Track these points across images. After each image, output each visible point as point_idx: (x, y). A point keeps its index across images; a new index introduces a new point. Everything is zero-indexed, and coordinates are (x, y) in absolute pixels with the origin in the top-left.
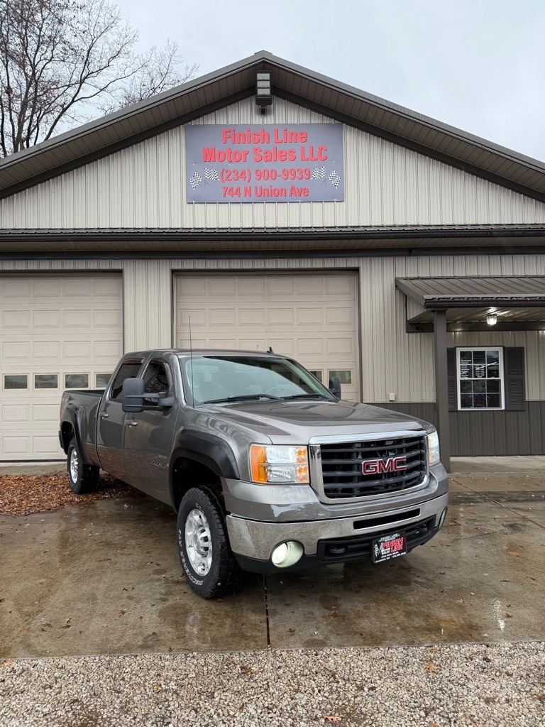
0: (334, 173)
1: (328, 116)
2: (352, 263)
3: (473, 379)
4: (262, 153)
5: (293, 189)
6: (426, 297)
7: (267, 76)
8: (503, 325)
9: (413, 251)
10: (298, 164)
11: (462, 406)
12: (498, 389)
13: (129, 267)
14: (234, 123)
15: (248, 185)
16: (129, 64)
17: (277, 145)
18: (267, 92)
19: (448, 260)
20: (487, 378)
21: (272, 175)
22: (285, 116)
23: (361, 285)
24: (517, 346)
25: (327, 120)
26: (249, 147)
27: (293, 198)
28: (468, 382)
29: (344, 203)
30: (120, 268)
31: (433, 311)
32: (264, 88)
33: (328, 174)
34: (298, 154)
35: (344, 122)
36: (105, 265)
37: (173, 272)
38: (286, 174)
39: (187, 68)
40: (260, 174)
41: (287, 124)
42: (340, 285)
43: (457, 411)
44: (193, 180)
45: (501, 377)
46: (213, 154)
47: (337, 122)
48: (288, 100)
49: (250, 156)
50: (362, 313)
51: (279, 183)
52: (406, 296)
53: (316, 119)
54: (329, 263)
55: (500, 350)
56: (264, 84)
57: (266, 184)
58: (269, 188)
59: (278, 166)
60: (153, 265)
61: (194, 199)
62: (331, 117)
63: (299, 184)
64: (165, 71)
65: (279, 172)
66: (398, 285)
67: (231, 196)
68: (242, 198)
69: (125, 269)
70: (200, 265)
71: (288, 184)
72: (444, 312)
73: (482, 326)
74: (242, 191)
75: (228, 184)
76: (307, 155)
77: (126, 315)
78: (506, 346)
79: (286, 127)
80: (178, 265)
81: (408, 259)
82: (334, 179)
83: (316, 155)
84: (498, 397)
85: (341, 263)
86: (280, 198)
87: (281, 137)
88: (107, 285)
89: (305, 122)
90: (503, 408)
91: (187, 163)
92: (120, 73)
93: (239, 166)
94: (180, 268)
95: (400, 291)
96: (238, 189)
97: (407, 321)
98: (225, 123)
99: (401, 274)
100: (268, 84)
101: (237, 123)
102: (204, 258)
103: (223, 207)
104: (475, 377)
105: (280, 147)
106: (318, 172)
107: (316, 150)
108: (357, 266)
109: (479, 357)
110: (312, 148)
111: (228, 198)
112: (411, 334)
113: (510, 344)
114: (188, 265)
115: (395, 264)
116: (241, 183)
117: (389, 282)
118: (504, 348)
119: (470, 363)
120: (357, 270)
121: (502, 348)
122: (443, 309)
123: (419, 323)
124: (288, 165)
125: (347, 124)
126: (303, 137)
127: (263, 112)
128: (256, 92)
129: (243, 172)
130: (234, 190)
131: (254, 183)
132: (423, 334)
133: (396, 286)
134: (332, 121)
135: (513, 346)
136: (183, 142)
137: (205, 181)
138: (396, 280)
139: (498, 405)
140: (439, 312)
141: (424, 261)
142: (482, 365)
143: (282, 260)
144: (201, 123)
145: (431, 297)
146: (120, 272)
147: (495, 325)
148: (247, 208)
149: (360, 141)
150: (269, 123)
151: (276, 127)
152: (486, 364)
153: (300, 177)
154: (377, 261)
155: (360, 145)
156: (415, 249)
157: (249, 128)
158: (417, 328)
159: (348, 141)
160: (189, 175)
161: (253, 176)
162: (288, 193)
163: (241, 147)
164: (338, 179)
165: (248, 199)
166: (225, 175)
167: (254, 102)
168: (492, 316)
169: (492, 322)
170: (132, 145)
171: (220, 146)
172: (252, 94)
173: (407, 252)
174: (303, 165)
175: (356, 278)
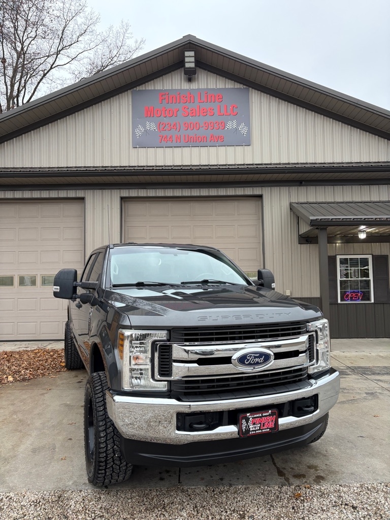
0: (243, 125)
1: (238, 82)
2: (257, 191)
3: (349, 279)
4: (189, 110)
5: (212, 136)
6: (312, 218)
7: (192, 53)
8: (371, 238)
9: (303, 183)
10: (216, 118)
11: (341, 300)
12: (368, 287)
13: (89, 195)
14: (168, 89)
15: (178, 134)
16: (93, 40)
17: (201, 104)
18: (193, 65)
19: (329, 189)
20: (360, 279)
21: (196, 126)
22: (207, 82)
23: (264, 208)
24: (383, 254)
25: (238, 86)
26: (180, 106)
27: (212, 143)
28: (346, 282)
29: (251, 147)
30: (83, 196)
31: (317, 228)
32: (190, 62)
33: (238, 125)
34: (216, 111)
35: (250, 87)
36: (72, 194)
37: (122, 198)
38: (207, 125)
39: (136, 42)
40: (188, 126)
41: (207, 89)
42: (248, 208)
43: (338, 304)
44: (137, 130)
45: (371, 278)
46: (152, 112)
47: (245, 87)
48: (208, 71)
49: (180, 113)
50: (265, 229)
51: (202, 132)
52: (298, 217)
53: (230, 85)
54: (240, 191)
56: (190, 59)
57: (191, 133)
58: (194, 136)
59: (201, 120)
60: (107, 193)
61: (138, 144)
62: (241, 83)
63: (217, 133)
64: (120, 44)
65: (202, 124)
66: (292, 208)
67: (165, 142)
68: (174, 144)
69: (86, 197)
70: (142, 193)
71: (208, 133)
72: (326, 229)
73: (355, 239)
74: (174, 138)
75: (164, 133)
76: (223, 111)
77: (86, 232)
78: (374, 254)
79: (207, 91)
80: (125, 193)
81: (300, 188)
82: (243, 129)
83: (229, 111)
84: (369, 292)
85: (249, 191)
86: (202, 143)
87: (203, 99)
88: (73, 208)
89: (221, 87)
90: (373, 301)
91: (133, 118)
92: (86, 46)
93: (172, 120)
94: (127, 195)
95: (294, 213)
96: (171, 137)
97: (299, 235)
98: (162, 89)
99: (294, 200)
100: (193, 59)
101: (170, 88)
102: (146, 188)
103: (160, 150)
104: (351, 277)
105: (203, 106)
106: (231, 125)
107: (229, 108)
108: (260, 193)
109: (354, 263)
110: (226, 107)
111: (164, 144)
112: (302, 245)
113: (377, 252)
114: (133, 193)
115: (289, 192)
116: (174, 133)
117: (285, 204)
118: (373, 256)
119: (347, 267)
120: (260, 197)
121: (371, 256)
122: (325, 227)
123: (308, 237)
124: (208, 119)
125: (253, 88)
126: (220, 98)
127: (190, 80)
128: (185, 66)
129: (175, 125)
130: (168, 138)
131: (183, 132)
132: (311, 245)
133: (291, 209)
134: (242, 86)
135: (380, 254)
136: (130, 103)
137: (146, 131)
138: (291, 204)
139: (369, 299)
140: (321, 229)
141: (312, 189)
142: (357, 268)
143: (204, 189)
144: (144, 89)
145: (315, 218)
146: (83, 199)
147: (367, 236)
148: (177, 151)
149: (262, 101)
150: (194, 88)
151: (199, 91)
152: (359, 268)
153: (217, 128)
154: (276, 190)
155: (262, 104)
156: (304, 181)
157: (179, 92)
158: (307, 241)
159: (253, 101)
160: (135, 127)
161: (182, 126)
162: (208, 139)
163: (173, 106)
164: (246, 129)
165: (178, 144)
166: (161, 126)
167: (183, 72)
168: (362, 232)
169: (363, 236)
170: (92, 105)
171: (157, 106)
172: (181, 67)
173: (298, 183)
174: (220, 119)
175: (260, 203)
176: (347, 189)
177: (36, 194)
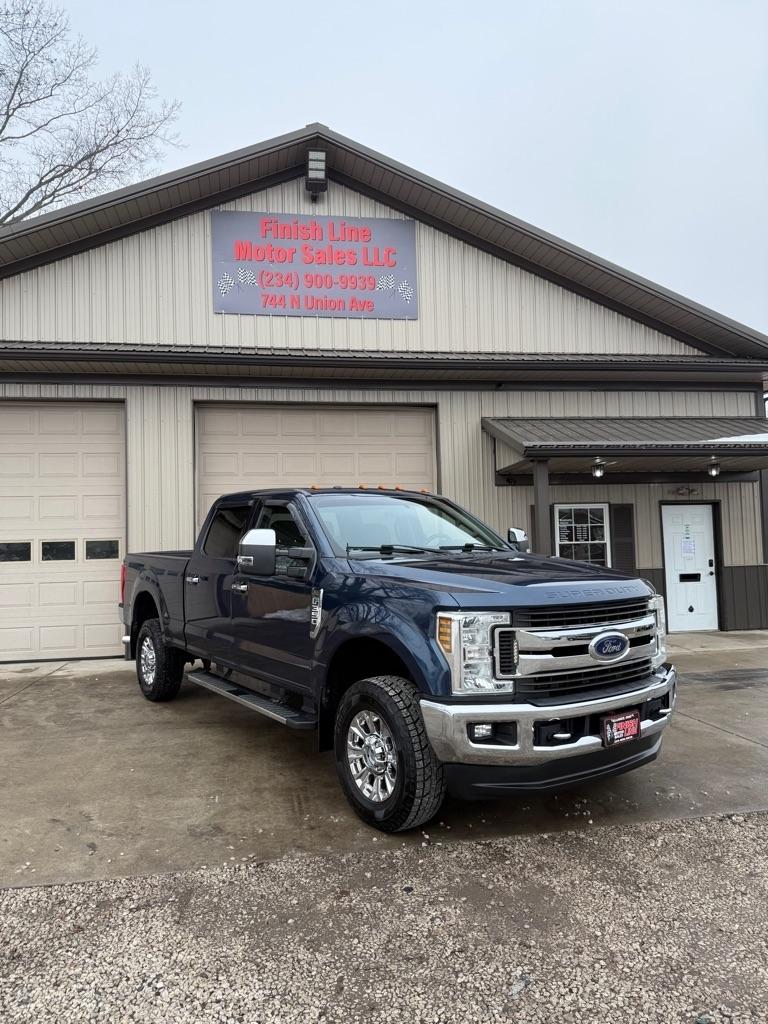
0: (404, 284)
1: (397, 209)
2: (428, 397)
3: (574, 542)
4: (313, 253)
5: (353, 301)
6: (526, 444)
7: (322, 155)
8: (609, 477)
9: (502, 385)
10: (360, 270)
12: (603, 555)
13: (133, 395)
14: (276, 212)
15: (295, 293)
16: (80, 94)
17: (333, 243)
18: (321, 175)
19: (543, 396)
20: (590, 542)
21: (326, 281)
22: (342, 206)
23: (441, 426)
24: (625, 502)
25: (396, 215)
26: (298, 244)
27: (354, 312)
28: (569, 547)
29: (418, 322)
30: (122, 397)
31: (532, 461)
32: (317, 170)
33: (397, 284)
34: (359, 257)
35: (417, 219)
36: (100, 392)
37: (195, 403)
38: (346, 282)
39: (164, 106)
40: (311, 280)
41: (345, 217)
42: (414, 423)
44: (221, 283)
45: (607, 540)
46: (249, 250)
47: (408, 218)
48: (347, 186)
49: (298, 256)
51: (336, 293)
52: (494, 439)
53: (382, 213)
54: (401, 397)
55: (605, 508)
56: (317, 165)
57: (319, 293)
58: (323, 299)
59: (335, 271)
60: (167, 392)
61: (223, 308)
62: (401, 211)
63: (361, 295)
64: (133, 107)
65: (336, 279)
66: (485, 426)
67: (273, 306)
68: (289, 310)
69: (128, 398)
70: (233, 394)
71: (346, 295)
72: (546, 461)
74: (288, 301)
75: (273, 291)
76: (371, 258)
77: (129, 460)
78: (612, 502)
79: (344, 221)
80: (202, 394)
81: (496, 393)
82: (405, 290)
83: (382, 259)
85: (415, 397)
86: (337, 312)
87: (338, 234)
88: (102, 419)
89: (368, 216)
91: (213, 260)
92: (67, 106)
93: (284, 269)
94: (205, 398)
95: (487, 433)
96: (282, 299)
97: (496, 471)
98: (265, 211)
99: (487, 413)
100: (322, 165)
101: (280, 212)
102: (239, 387)
103: (263, 321)
104: (577, 540)
105: (337, 246)
106: (386, 282)
107: (383, 252)
108: (434, 401)
109: (581, 516)
110: (377, 251)
111: (270, 309)
112: (501, 488)
113: (616, 500)
114: (216, 394)
115: (480, 401)
116: (286, 291)
117: (474, 421)
118: (610, 505)
119: (570, 523)
120: (434, 407)
121: (607, 505)
122: (545, 459)
123: (512, 474)
124: (347, 270)
125: (421, 221)
126: (366, 235)
127: (314, 199)
128: (306, 174)
129: (289, 277)
130: (278, 300)
131: (303, 291)
132: (514, 487)
133: (483, 428)
134: (402, 217)
135: (620, 502)
136: (209, 232)
137: (238, 285)
138: (483, 421)
140: (539, 462)
141: (515, 396)
142: (585, 525)
143: (341, 391)
144: (233, 209)
145: (531, 444)
146: (122, 402)
147: (601, 477)
148: (294, 323)
149: (437, 244)
150: (322, 214)
151: (331, 221)
152: (589, 525)
153: (363, 286)
154: (459, 397)
155: (437, 249)
156: (504, 381)
157: (296, 218)
158: (508, 481)
159: (422, 243)
160: (217, 276)
161: (302, 281)
162: (348, 305)
163: (286, 244)
164: (410, 291)
165: (295, 311)
166: (265, 278)
167: (302, 185)
168: (598, 467)
169: (598, 474)
170: (137, 232)
171: (257, 240)
172: (300, 176)
173: (494, 387)
174: (367, 271)
175: (433, 416)
176: (571, 396)
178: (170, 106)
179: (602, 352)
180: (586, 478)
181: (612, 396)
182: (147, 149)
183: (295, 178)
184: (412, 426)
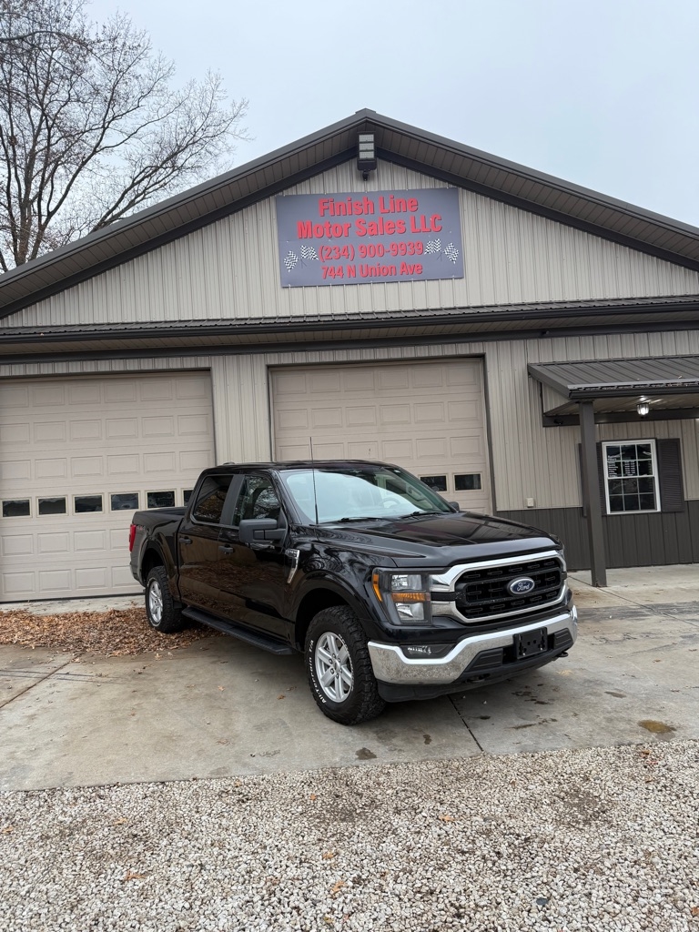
0: (451, 246)
1: (441, 179)
2: (476, 348)
3: (623, 477)
4: (366, 226)
5: (404, 266)
6: (571, 387)
7: (371, 137)
8: (656, 414)
9: (548, 333)
10: (409, 237)
11: (612, 510)
12: (652, 489)
13: (217, 363)
14: (332, 192)
15: (352, 264)
16: (162, 103)
17: (384, 216)
18: (371, 155)
19: (587, 341)
20: (638, 476)
21: (379, 251)
22: (393, 181)
24: (671, 437)
25: (440, 185)
26: (351, 220)
27: (405, 276)
28: (618, 481)
29: (464, 280)
30: (207, 366)
31: (577, 403)
32: (367, 151)
33: (444, 246)
34: (408, 226)
35: (459, 186)
36: (190, 363)
37: (269, 367)
38: (396, 249)
39: (234, 105)
40: (365, 251)
41: (393, 191)
42: (463, 373)
43: (607, 516)
44: (287, 260)
45: (655, 474)
46: (310, 229)
47: (451, 186)
48: (394, 163)
49: (352, 231)
51: (387, 260)
52: (541, 384)
53: (428, 183)
54: (450, 350)
55: (652, 443)
56: (367, 146)
57: (372, 262)
58: (376, 266)
59: (386, 240)
60: (245, 359)
61: (290, 282)
62: (445, 181)
63: (411, 260)
64: (207, 109)
65: (387, 247)
66: (531, 371)
67: (333, 277)
68: (346, 279)
69: (213, 367)
70: (300, 358)
71: (397, 261)
72: (592, 402)
74: (345, 271)
75: (329, 264)
76: (419, 226)
77: (216, 421)
78: (658, 438)
79: (392, 194)
80: (274, 359)
81: (541, 340)
82: (451, 252)
83: (429, 226)
84: (652, 497)
85: (464, 349)
86: (389, 278)
87: (388, 206)
88: (191, 386)
89: (414, 188)
90: (659, 509)
91: (279, 240)
92: (152, 114)
93: (340, 243)
94: (277, 362)
95: (534, 379)
96: (340, 270)
97: (543, 414)
98: (322, 192)
99: (533, 360)
100: (371, 146)
101: (336, 192)
102: (305, 351)
103: (324, 291)
104: (625, 475)
105: (388, 218)
106: (433, 247)
107: (429, 220)
108: (482, 352)
109: (629, 452)
110: (424, 218)
111: (330, 279)
112: (548, 429)
113: (663, 435)
114: (286, 358)
115: (526, 348)
116: (344, 262)
117: (520, 367)
118: (657, 441)
119: (618, 459)
120: (482, 357)
121: (654, 440)
122: (590, 400)
123: (557, 416)
124: (397, 238)
125: (464, 188)
126: (414, 205)
127: (365, 178)
128: (358, 155)
129: (346, 249)
130: (336, 271)
131: (359, 261)
132: (562, 428)
133: (529, 374)
134: (446, 185)
135: (667, 437)
136: (274, 216)
137: (301, 260)
138: (529, 367)
139: (653, 506)
140: (584, 403)
141: (560, 342)
142: (633, 461)
143: (395, 349)
144: (294, 193)
145: (576, 387)
146: (208, 370)
147: (646, 415)
148: (351, 290)
149: (479, 207)
150: (373, 190)
151: (381, 196)
152: (637, 460)
153: (412, 252)
154: (505, 346)
155: (480, 212)
156: (548, 329)
157: (350, 196)
158: (556, 422)
159: (466, 208)
160: (283, 254)
161: (358, 253)
162: (399, 270)
163: (341, 220)
164: (455, 252)
165: (352, 280)
166: (324, 253)
167: (354, 166)
168: (643, 405)
169: (644, 411)
170: (214, 221)
171: (317, 220)
172: (352, 158)
173: (539, 334)
174: (415, 238)
175: (481, 366)
176: (615, 339)
177: (133, 365)
178: (238, 105)
179: (643, 296)
180: (632, 416)
181: (655, 337)
182: (220, 143)
183: (348, 160)
184: (462, 376)
